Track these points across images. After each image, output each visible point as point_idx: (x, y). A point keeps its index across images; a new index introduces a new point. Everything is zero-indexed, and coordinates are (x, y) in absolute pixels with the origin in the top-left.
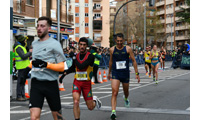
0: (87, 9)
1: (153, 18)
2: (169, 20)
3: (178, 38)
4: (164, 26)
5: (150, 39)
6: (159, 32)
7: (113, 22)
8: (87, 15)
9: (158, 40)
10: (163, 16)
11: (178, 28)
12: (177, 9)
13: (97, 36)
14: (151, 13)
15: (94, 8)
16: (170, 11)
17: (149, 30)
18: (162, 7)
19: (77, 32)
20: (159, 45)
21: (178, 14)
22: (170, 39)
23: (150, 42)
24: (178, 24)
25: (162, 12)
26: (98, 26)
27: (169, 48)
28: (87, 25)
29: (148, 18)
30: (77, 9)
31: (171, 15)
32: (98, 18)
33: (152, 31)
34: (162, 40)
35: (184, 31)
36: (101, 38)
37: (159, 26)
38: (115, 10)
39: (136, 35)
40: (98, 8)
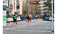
0: (14, 2)
2: (42, 5)
3: (45, 11)
4: (40, 7)
6: (38, 9)
7: (23, 6)
8: (14, 4)
9: (38, 12)
11: (45, 8)
15: (17, 1)
22: (42, 12)
23: (35, 13)
27: (42, 15)
28: (14, 7)
32: (18, 5)
34: (39, 12)
35: (47, 9)
36: (19, 11)
37: (38, 7)
38: (23, 2)
39: (31, 10)
40: (18, 1)
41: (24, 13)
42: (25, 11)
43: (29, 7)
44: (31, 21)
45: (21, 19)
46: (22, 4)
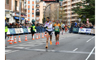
0: (33, 7)
1: (62, 11)
2: (69, 12)
3: (72, 20)
4: (66, 14)
5: (60, 20)
6: (64, 17)
7: (44, 13)
8: (33, 9)
10: (66, 10)
12: (72, 7)
13: (37, 18)
14: (61, 9)
15: (36, 6)
16: (69, 8)
17: (60, 16)
18: (66, 6)
19: (29, 17)
20: (64, 23)
21: (72, 10)
22: (69, 20)
24: (72, 14)
25: (65, 9)
26: (38, 14)
27: (68, 24)
28: (33, 13)
29: (60, 11)
30: (29, 6)
31: (69, 10)
32: (38, 11)
33: (61, 17)
34: (66, 21)
36: (39, 19)
39: (54, 18)
40: (38, 6)
43: (52, 14)
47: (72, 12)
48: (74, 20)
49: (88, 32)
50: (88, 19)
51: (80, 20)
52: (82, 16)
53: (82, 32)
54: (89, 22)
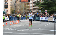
3: (34, 11)
4: (29, 7)
6: (27, 9)
7: (11, 5)
9: (27, 12)
11: (34, 8)
21: (34, 3)
31: (31, 3)
32: (6, 4)
35: (36, 9)
36: (7, 11)
37: (27, 7)
38: (12, 1)
39: (19, 10)
41: (13, 12)
42: (14, 10)
43: (18, 7)
44: (20, 21)
45: (9, 19)
46: (11, 3)
47: (34, 5)
48: (35, 11)
49: (46, 20)
50: (46, 11)
51: (40, 11)
52: (42, 8)
53: (42, 20)
54: (47, 13)
